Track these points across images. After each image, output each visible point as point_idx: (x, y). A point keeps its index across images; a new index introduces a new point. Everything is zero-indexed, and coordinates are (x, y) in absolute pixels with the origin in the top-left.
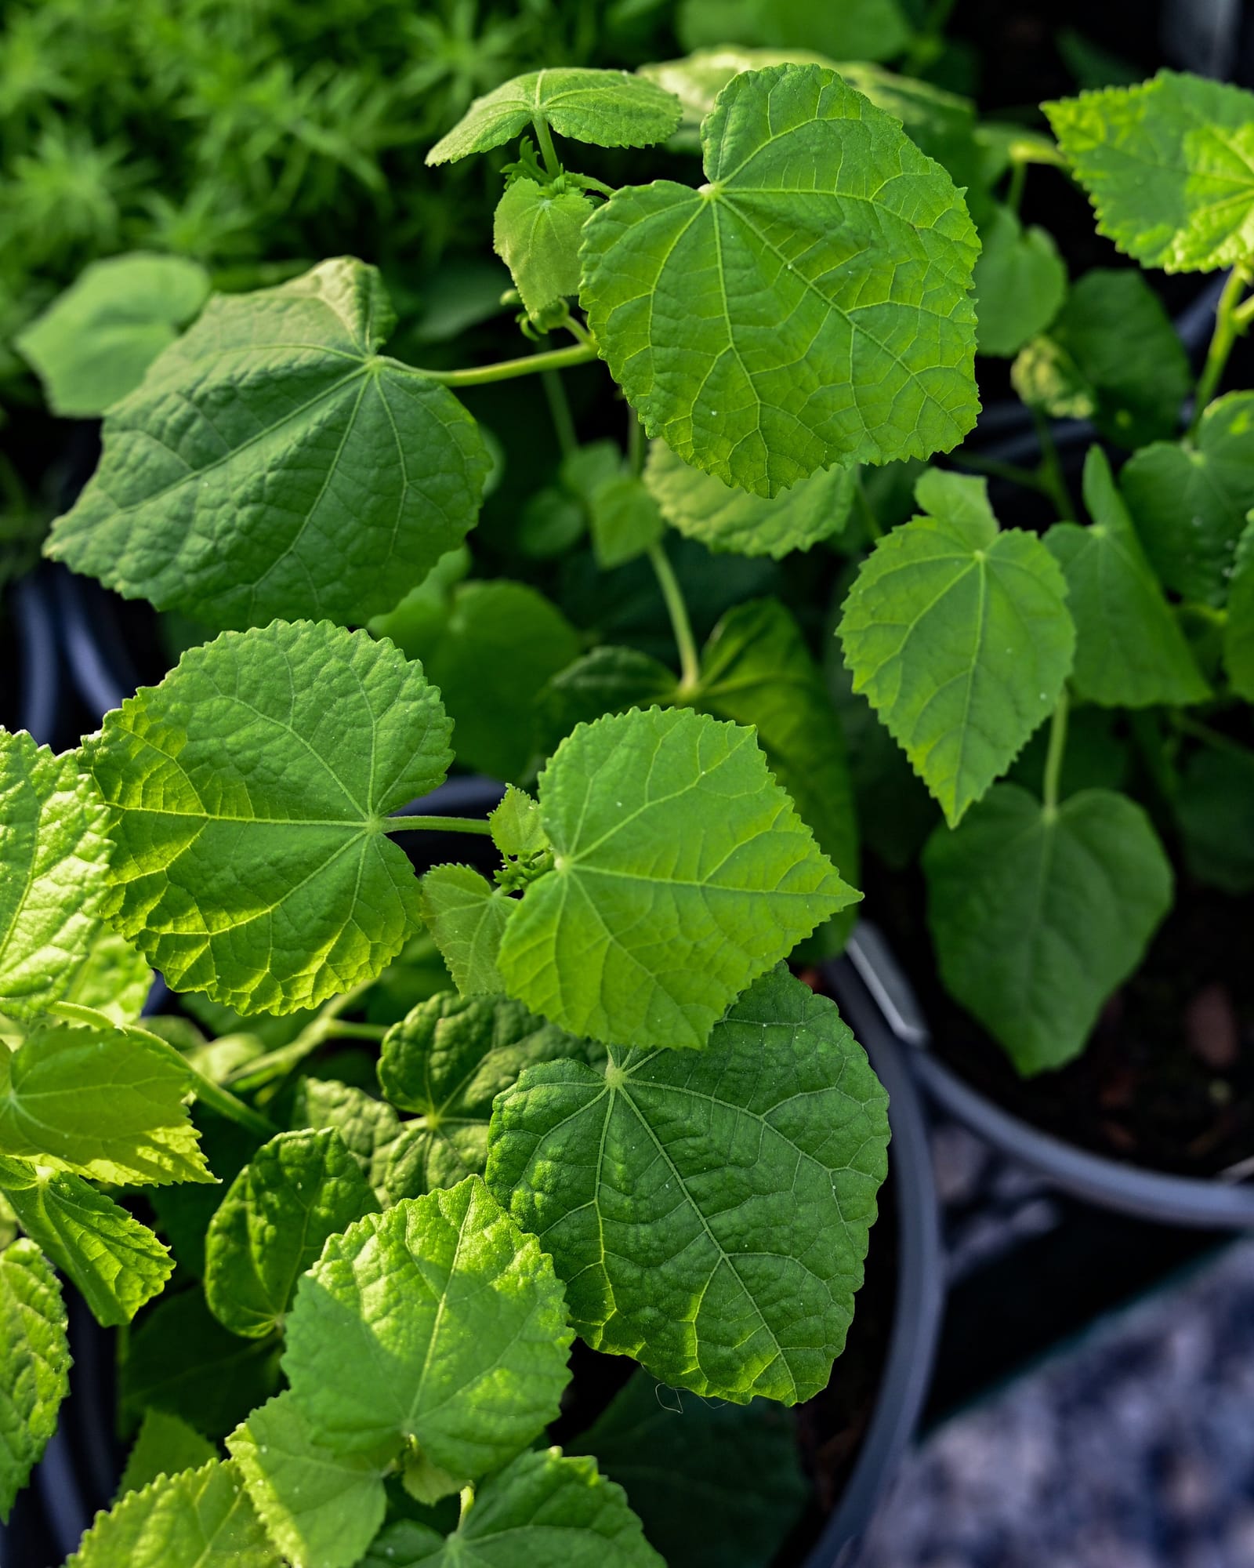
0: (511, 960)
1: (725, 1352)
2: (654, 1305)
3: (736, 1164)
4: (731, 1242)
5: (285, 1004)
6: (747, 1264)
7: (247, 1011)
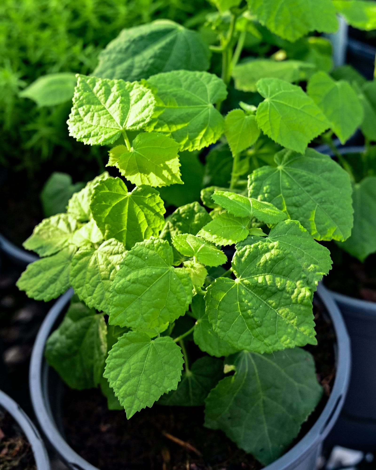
0: (259, 117)
1: (322, 226)
2: (302, 216)
3: (316, 182)
4: (319, 200)
5: (193, 147)
6: (324, 206)
7: (183, 149)
